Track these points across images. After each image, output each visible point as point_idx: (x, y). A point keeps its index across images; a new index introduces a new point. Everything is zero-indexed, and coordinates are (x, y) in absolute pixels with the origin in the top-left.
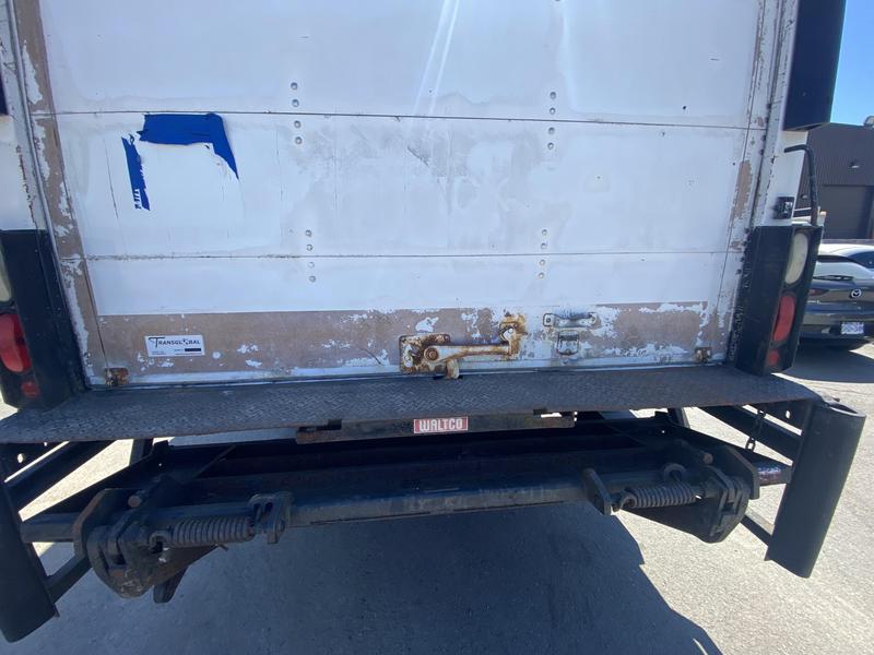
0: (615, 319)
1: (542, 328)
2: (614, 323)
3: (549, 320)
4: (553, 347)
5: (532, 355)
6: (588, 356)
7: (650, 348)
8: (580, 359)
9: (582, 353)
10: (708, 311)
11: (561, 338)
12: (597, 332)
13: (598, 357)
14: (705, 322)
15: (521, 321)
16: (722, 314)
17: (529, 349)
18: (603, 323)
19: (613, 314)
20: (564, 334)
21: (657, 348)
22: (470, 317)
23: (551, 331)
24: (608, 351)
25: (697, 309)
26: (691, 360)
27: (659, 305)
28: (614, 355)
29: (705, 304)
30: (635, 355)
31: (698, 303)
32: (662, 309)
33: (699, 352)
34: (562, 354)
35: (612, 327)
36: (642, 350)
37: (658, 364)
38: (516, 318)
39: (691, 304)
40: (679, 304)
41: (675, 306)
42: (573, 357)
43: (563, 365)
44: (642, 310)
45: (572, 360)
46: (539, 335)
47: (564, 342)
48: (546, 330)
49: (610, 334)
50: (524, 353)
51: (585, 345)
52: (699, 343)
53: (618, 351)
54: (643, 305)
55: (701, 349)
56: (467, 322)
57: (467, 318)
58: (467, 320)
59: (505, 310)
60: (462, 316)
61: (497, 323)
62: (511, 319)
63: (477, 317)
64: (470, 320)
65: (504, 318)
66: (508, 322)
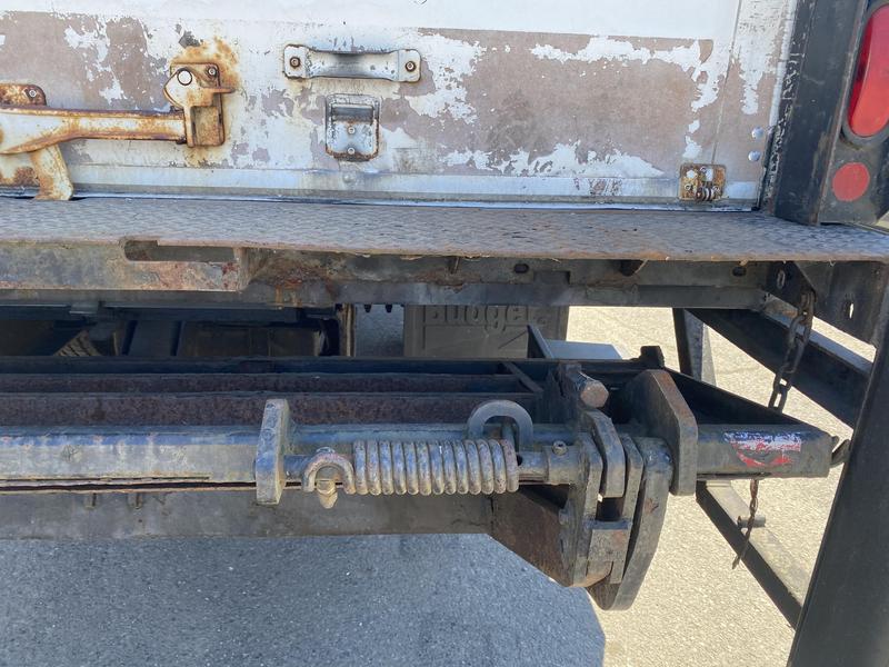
0: (469, 71)
1: (283, 84)
2: (466, 82)
3: (296, 63)
4: (314, 135)
5: (262, 155)
6: (406, 168)
7: (564, 155)
8: (385, 173)
9: (389, 158)
10: (715, 67)
11: (333, 114)
12: (424, 104)
13: (432, 171)
14: (708, 94)
15: (224, 61)
16: (752, 79)
17: (255, 140)
18: (439, 81)
19: (461, 57)
20: (340, 103)
21: (583, 158)
22: (88, 39)
23: (305, 92)
24: (457, 158)
25: (685, 58)
26: (670, 193)
27: (583, 41)
28: (470, 167)
29: (706, 48)
30: (525, 172)
31: (688, 43)
32: (591, 53)
33: (691, 174)
34: (338, 157)
35: (462, 93)
36: (542, 160)
37: (584, 199)
38: (211, 52)
39: (666, 44)
40: (637, 42)
41: (627, 48)
42: (369, 168)
43: (343, 187)
44: (540, 51)
45: (366, 177)
46: (274, 101)
47: (340, 126)
48: (293, 90)
49: (460, 111)
50: (241, 149)
51: (395, 138)
52: (692, 152)
53: (481, 159)
54: (542, 38)
55: (696, 168)
56: (85, 55)
57: (80, 43)
58: (83, 49)
59: (178, 28)
60: (65, 35)
61: (163, 61)
62: (198, 53)
63: (108, 41)
64: (89, 49)
65: (181, 48)
66: (192, 61)
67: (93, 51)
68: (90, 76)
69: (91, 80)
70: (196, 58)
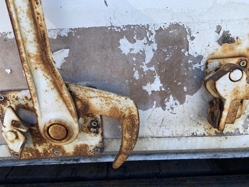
38: (244, 47)
56: (134, 59)
57: (131, 50)
58: (133, 54)
59: (219, 29)
60: (119, 45)
61: (200, 58)
62: (232, 49)
63: (155, 46)
64: (138, 53)
65: (217, 46)
66: (225, 55)
67: (141, 56)
68: (136, 76)
69: (137, 78)
70: (230, 53)
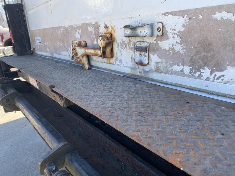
1: (124, 38)
2: (181, 35)
4: (132, 56)
5: (121, 61)
6: (158, 70)
8: (151, 71)
9: (152, 65)
11: (136, 49)
12: (165, 45)
15: (113, 32)
17: (119, 57)
18: (170, 35)
20: (138, 45)
22: (91, 29)
23: (130, 41)
24: (177, 68)
28: (182, 72)
30: (208, 79)
34: (137, 64)
35: (179, 40)
42: (147, 68)
43: (139, 74)
44: (218, 16)
45: (146, 72)
46: (123, 44)
47: (138, 53)
48: (127, 40)
49: (178, 48)
50: (116, 59)
51: (154, 58)
53: (187, 70)
54: (220, 8)
59: (104, 23)
60: (88, 28)
61: (102, 33)
62: (108, 30)
63: (94, 29)
65: (105, 29)
66: (107, 33)
67: (92, 32)
69: (92, 39)
